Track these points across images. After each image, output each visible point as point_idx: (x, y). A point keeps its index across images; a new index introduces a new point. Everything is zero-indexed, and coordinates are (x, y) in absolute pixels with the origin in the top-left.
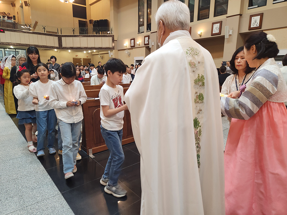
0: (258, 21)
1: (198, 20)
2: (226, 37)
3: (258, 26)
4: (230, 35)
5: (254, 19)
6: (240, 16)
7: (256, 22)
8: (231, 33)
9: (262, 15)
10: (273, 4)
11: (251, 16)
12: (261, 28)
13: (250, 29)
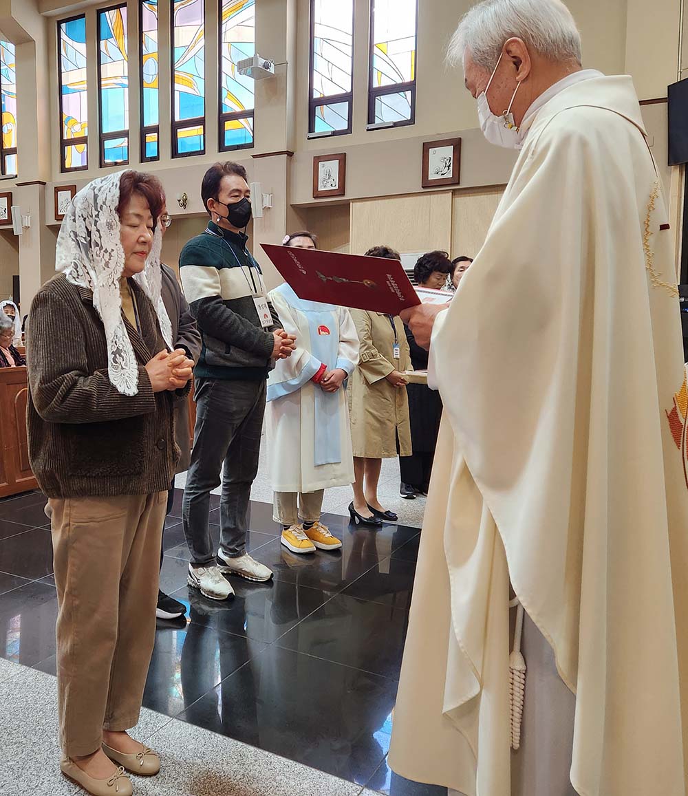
0: (335, 175)
1: (172, 158)
2: (257, 212)
3: (337, 188)
4: (267, 209)
5: (324, 167)
6: (288, 155)
7: (329, 174)
8: (267, 204)
9: (342, 159)
10: (368, 130)
11: (317, 160)
12: (343, 195)
13: (317, 195)
